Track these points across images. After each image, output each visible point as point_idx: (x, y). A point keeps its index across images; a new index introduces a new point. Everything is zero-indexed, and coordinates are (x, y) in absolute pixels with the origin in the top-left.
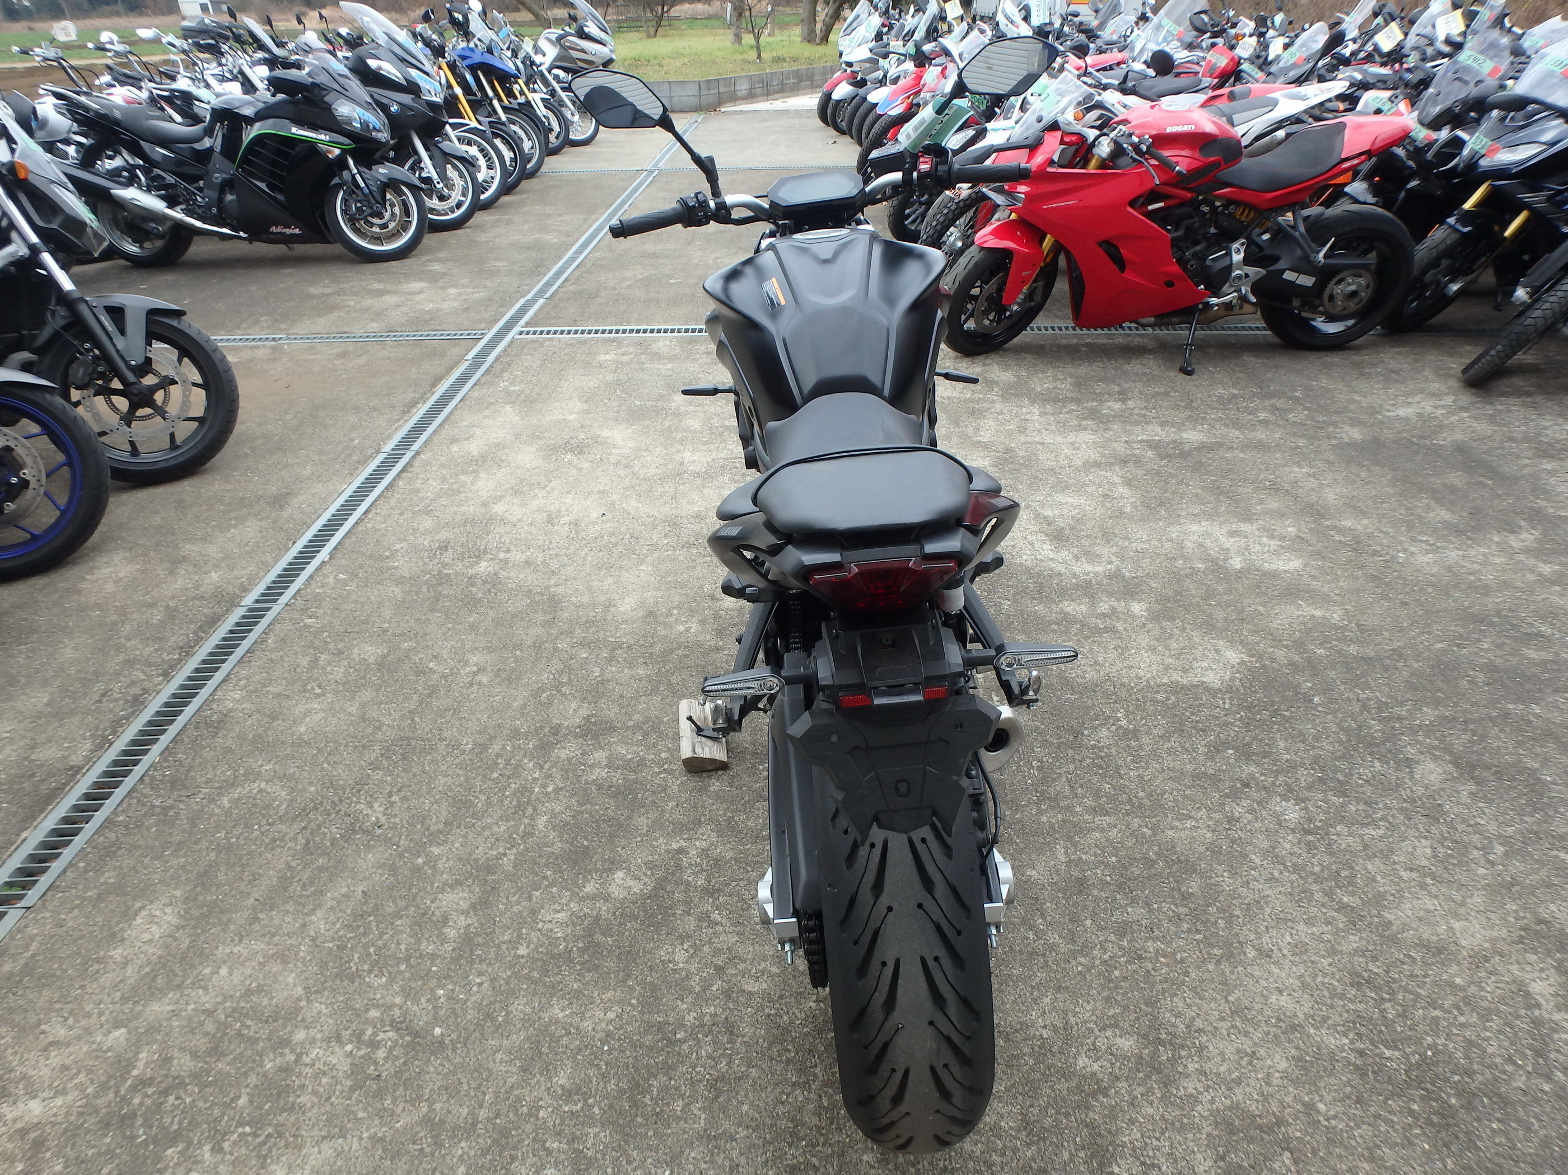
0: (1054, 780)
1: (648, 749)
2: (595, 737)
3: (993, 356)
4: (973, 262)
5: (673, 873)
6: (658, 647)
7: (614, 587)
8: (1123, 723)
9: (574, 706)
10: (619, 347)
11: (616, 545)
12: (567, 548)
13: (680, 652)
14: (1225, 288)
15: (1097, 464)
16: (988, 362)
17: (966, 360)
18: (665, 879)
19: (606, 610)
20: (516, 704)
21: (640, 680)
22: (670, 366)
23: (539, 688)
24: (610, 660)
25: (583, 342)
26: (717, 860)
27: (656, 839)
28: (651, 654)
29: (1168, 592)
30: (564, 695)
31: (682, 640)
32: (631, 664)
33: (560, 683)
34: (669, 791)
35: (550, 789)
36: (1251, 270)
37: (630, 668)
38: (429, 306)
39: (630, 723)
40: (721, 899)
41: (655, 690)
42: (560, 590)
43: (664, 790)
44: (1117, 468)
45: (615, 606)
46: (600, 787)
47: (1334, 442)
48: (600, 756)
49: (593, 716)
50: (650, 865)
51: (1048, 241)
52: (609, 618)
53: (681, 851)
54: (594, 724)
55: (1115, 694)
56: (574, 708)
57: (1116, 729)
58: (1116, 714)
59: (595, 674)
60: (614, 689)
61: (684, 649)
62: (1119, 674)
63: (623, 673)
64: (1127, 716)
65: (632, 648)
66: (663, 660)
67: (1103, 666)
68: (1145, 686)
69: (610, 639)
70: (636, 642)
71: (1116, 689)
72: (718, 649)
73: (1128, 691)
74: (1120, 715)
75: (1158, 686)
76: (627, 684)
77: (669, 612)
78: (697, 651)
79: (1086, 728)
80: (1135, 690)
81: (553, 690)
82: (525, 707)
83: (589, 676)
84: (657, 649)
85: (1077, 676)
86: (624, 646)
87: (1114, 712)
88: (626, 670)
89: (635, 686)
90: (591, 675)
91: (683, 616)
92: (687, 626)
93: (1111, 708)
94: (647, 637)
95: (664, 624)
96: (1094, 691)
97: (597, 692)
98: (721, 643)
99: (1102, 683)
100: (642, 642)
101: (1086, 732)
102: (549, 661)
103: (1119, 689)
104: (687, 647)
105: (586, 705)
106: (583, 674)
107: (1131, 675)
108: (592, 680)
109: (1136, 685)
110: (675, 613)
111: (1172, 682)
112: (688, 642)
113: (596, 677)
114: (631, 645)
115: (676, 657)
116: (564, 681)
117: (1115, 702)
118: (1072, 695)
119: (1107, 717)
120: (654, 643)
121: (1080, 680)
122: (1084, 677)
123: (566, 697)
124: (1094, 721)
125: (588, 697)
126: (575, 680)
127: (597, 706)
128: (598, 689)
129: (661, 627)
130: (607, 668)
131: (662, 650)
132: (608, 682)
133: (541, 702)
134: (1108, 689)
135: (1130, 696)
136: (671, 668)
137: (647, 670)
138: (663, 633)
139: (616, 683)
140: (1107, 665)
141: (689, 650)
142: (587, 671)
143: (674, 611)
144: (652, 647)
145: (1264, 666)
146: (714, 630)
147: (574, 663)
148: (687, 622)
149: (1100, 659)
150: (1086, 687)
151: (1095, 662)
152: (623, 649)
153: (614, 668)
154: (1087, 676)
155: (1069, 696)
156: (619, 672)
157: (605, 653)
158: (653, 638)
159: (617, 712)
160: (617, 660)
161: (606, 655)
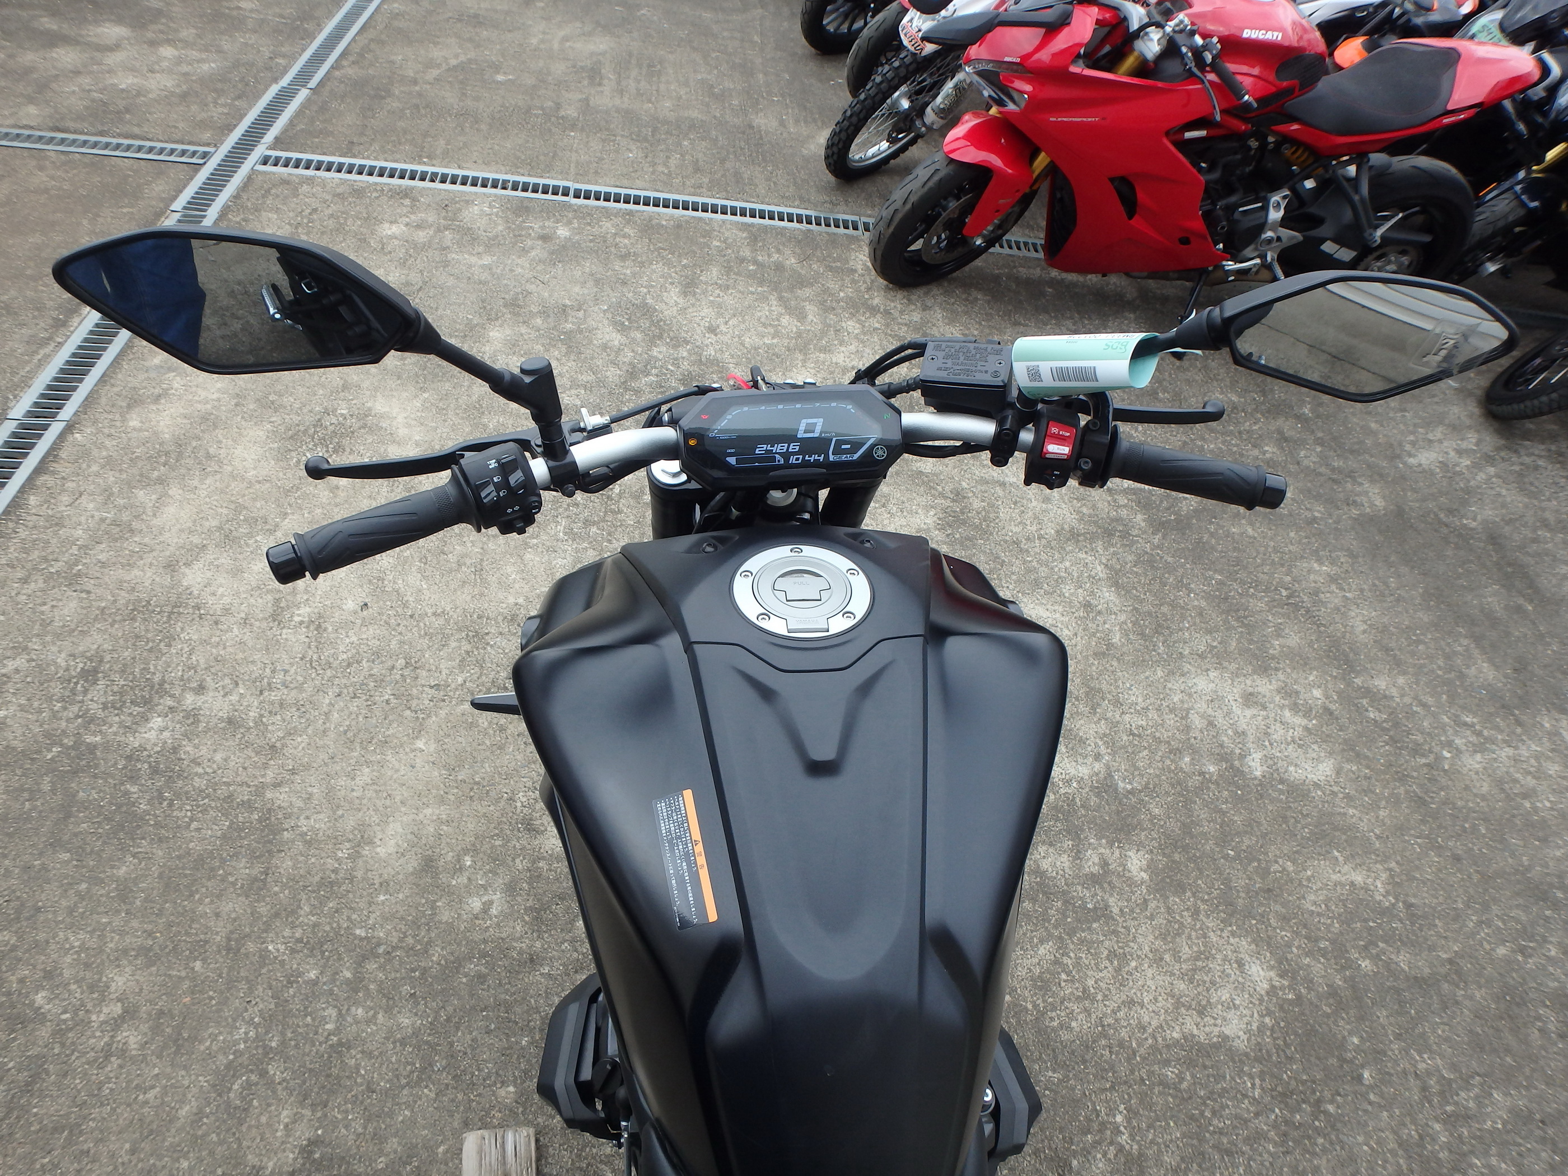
3: (935, 290)
4: (936, 178)
6: (437, 953)
7: (370, 794)
8: (1124, 1139)
9: (285, 1116)
10: (413, 209)
11: (380, 682)
12: (300, 688)
13: (471, 967)
14: (1248, 252)
15: (1074, 536)
16: (929, 303)
17: (900, 294)
19: (355, 856)
20: (184, 1111)
21: (403, 1042)
22: (487, 260)
23: (229, 1066)
24: (356, 985)
25: (359, 192)
28: (424, 971)
29: (1174, 826)
30: (271, 1084)
31: (477, 936)
32: (389, 998)
33: (267, 1050)
36: (1286, 233)
37: (388, 1010)
38: (126, 81)
39: (381, 1163)
42: (281, 797)
44: (1099, 545)
45: (371, 842)
47: (1355, 512)
49: (317, 1142)
51: (1042, 161)
52: (359, 874)
54: (319, 1165)
55: (1112, 1068)
56: (286, 1120)
57: (1116, 1155)
58: (1114, 1116)
59: (328, 1027)
60: (357, 1067)
61: (479, 959)
62: (1116, 1020)
63: (375, 1024)
64: (1129, 1120)
65: (393, 954)
66: (443, 990)
67: (1094, 1000)
68: (1151, 1046)
69: (358, 932)
70: (401, 940)
71: (1113, 1056)
72: (533, 961)
73: (1129, 1060)
74: (1119, 1118)
75: (1168, 1046)
76: (381, 1053)
77: (459, 861)
78: (499, 966)
79: (1075, 1154)
80: (1138, 1059)
81: (252, 1071)
82: (201, 1119)
83: (316, 1033)
84: (434, 959)
85: (1061, 1026)
86: (381, 950)
87: (1112, 1111)
88: (380, 1016)
89: (393, 1060)
90: (320, 1031)
91: (481, 872)
92: (485, 899)
93: (1107, 1101)
94: (419, 927)
95: (449, 891)
96: (1084, 1061)
97: (328, 1076)
98: (538, 944)
99: (1094, 1042)
100: (410, 941)
101: (1075, 1163)
102: (251, 990)
103: (1117, 1055)
104: (484, 955)
105: (307, 1112)
106: (307, 1025)
107: (1132, 1022)
108: (321, 1044)
109: (1139, 1045)
110: (468, 863)
111: (1185, 1038)
112: (485, 941)
113: (329, 1035)
114: (393, 947)
115: (464, 980)
116: (274, 1044)
117: (1112, 1088)
118: (1054, 1071)
119: (1103, 1125)
120: (430, 942)
121: (1065, 1036)
122: (1069, 1028)
123: (274, 1092)
124: (1086, 1135)
125: (311, 1090)
126: (293, 1043)
127: (326, 1116)
128: (330, 1069)
129: (443, 900)
130: (348, 1010)
131: (443, 962)
132: (349, 1048)
133: (228, 1103)
134: (1102, 1055)
135: (1132, 1072)
136: (455, 1010)
137: (416, 1014)
138: (445, 916)
139: (363, 1052)
140: (1099, 997)
141: (487, 962)
142: (313, 1020)
143: (467, 858)
144: (426, 952)
145: (1299, 997)
146: (528, 910)
147: (294, 996)
148: (486, 889)
149: (1090, 982)
150: (1073, 1052)
151: (1084, 991)
152: (378, 957)
153: (360, 1011)
154: (1074, 1024)
155: (1050, 1074)
156: (368, 1022)
157: (348, 969)
158: (428, 930)
159: (360, 1130)
160: (366, 988)
161: (348, 975)
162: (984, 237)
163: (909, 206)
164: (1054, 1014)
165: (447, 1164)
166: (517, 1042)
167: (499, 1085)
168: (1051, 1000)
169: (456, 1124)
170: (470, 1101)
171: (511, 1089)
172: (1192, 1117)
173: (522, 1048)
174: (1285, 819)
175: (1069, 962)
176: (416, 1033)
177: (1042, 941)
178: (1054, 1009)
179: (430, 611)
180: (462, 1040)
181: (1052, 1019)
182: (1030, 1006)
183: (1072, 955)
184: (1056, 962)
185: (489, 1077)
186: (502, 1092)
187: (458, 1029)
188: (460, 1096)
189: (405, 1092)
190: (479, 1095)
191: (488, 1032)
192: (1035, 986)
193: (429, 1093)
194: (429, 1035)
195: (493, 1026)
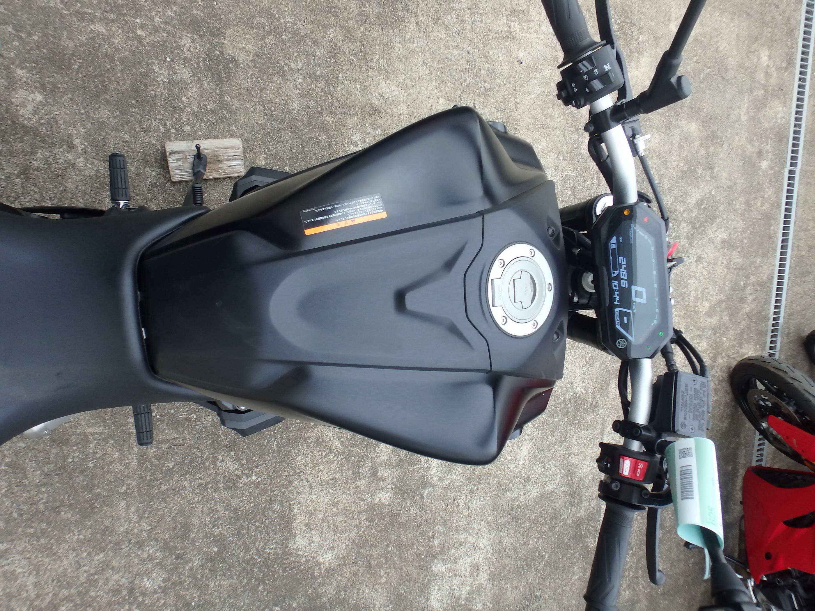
0: (175, 429)
1: (195, 115)
2: (209, 68)
3: (728, 397)
5: (44, 141)
6: (330, 119)
7: (414, 75)
8: (245, 480)
9: (249, 47)
10: (779, 69)
11: (476, 75)
12: (472, 30)
13: (323, 137)
15: (571, 474)
17: (726, 375)
18: (37, 134)
19: (380, 70)
21: (285, 104)
22: (744, 118)
23: (273, 15)
24: (314, 77)
25: (791, 33)
26: (63, 176)
27: (83, 126)
28: (321, 113)
29: (404, 518)
30: (264, 37)
31: (339, 140)
32: (307, 95)
33: (280, 34)
34: (142, 134)
35: (139, 32)
37: (301, 95)
39: (227, 98)
40: (18, 180)
42: (411, 26)
43: (144, 130)
44: (565, 488)
45: (387, 78)
46: (144, 75)
48: (184, 74)
49: (237, 65)
50: (52, 122)
52: (371, 73)
53: (71, 147)
54: (226, 66)
55: (279, 476)
56: (247, 48)
57: (236, 475)
58: (255, 476)
59: (292, 64)
60: (272, 82)
61: (328, 141)
62: (302, 480)
63: (294, 89)
64: (253, 483)
65: (329, 96)
66: (311, 123)
67: (312, 468)
68: (289, 497)
69: (341, 75)
70: (337, 99)
71: (284, 477)
73: (283, 485)
74: (254, 478)
75: (290, 506)
76: (280, 93)
77: (379, 127)
78: (324, 152)
79: (237, 454)
80: (283, 490)
81: (270, 27)
82: (247, 4)
83: (289, 59)
84: (327, 118)
85: (299, 451)
86: (331, 89)
87: (257, 474)
88: (298, 91)
89: (277, 100)
90: (290, 61)
92: (359, 143)
93: (262, 472)
94: (343, 108)
95: (362, 122)
96: (282, 462)
97: (268, 67)
99: (291, 467)
100: (336, 104)
101: (233, 453)
102: (310, 22)
103: (285, 479)
104: (330, 144)
105: (251, 58)
106: (293, 54)
107: (302, 488)
108: (284, 61)
109: (290, 491)
110: (377, 132)
111: (294, 515)
112: (337, 144)
113: (288, 65)
114: (333, 95)
115: (317, 134)
116: (283, 37)
117: (269, 475)
118: (277, 446)
119: (250, 469)
120: (336, 114)
121: (294, 452)
122: (298, 455)
123: (260, 40)
124: (246, 460)
125: (261, 59)
126: (284, 47)
127: (249, 68)
128: (272, 68)
129: (358, 120)
130: (301, 74)
131: (326, 122)
132: (282, 76)
133: (254, 17)
134: (285, 471)
135: (277, 486)
136: (302, 130)
137: (299, 110)
138: (349, 122)
139: (280, 84)
140: (314, 472)
141: (326, 146)
142: (296, 57)
143: (380, 131)
144: (330, 113)
145: (316, 578)
147: (307, 45)
148: (364, 143)
149: (321, 467)
150: (286, 456)
151: (316, 464)
152: (328, 87)
153: (301, 80)
154: (300, 457)
155: (275, 444)
156: (295, 85)
157: (322, 72)
158: (342, 113)
159: (243, 86)
160: (312, 83)
161: (318, 73)
162: (768, 428)
163: (790, 381)
164: (305, 447)
165: (227, 132)
166: (286, 164)
167: (265, 156)
168: (312, 446)
169: (246, 135)
170: (257, 142)
171: (264, 163)
172: (255, 516)
173: (283, 167)
174: (409, 580)
175: (332, 457)
176: (290, 111)
177: (342, 443)
178: (308, 447)
179: (518, 100)
180: (287, 135)
181: (302, 446)
182: (308, 434)
183: (335, 459)
184: (331, 450)
185: (269, 150)
186: (262, 158)
187: (292, 133)
188: (259, 136)
189: (261, 108)
190: (260, 146)
191: (291, 149)
192: (319, 438)
193: (261, 120)
194: (289, 118)
195: (294, 151)
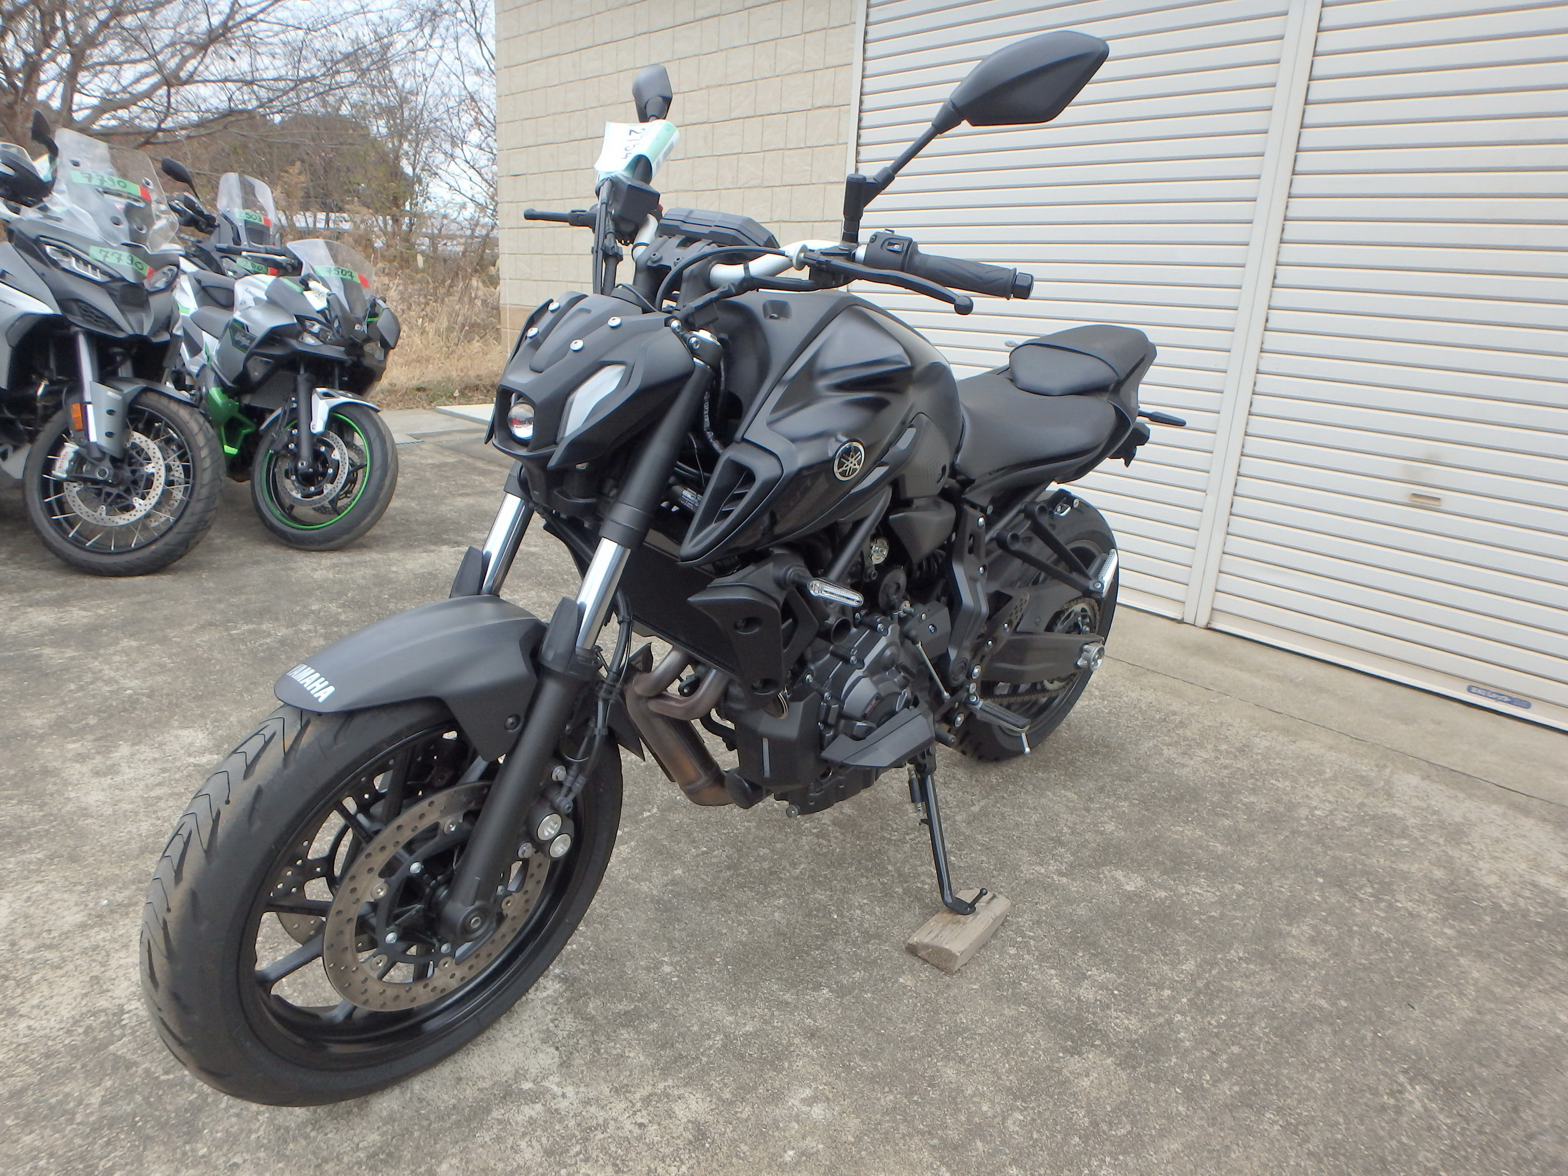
1: (1025, 968)
2: (1079, 1019)
5: (1080, 865)
9: (1086, 1082)
13: (866, 1067)
18: (1092, 866)
20: (1175, 1146)
21: (962, 1060)
24: (976, 1131)
28: (908, 1095)
30: (1090, 1112)
31: (841, 1086)
32: (954, 1097)
33: (1085, 1138)
37: (959, 1090)
39: (1023, 1008)
41: (957, 1031)
43: (1038, 923)
46: (1107, 962)
48: (1086, 993)
49: (1066, 1050)
54: (1071, 1037)
56: (1085, 1079)
59: (1021, 1118)
60: (1010, 1071)
61: (854, 1068)
63: (977, 1089)
65: (926, 1129)
66: (904, 1070)
70: (911, 1136)
72: (812, 1034)
76: (986, 1066)
77: (798, 1164)
78: (843, 1051)
81: (1104, 1132)
82: (1161, 1129)
83: (1033, 1120)
84: (892, 1097)
86: (935, 1141)
88: (969, 1092)
89: (977, 1055)
90: (1029, 1118)
91: (787, 1134)
94: (887, 1133)
95: (833, 1143)
97: (1037, 1083)
98: (797, 1041)
100: (903, 1128)
104: (847, 1068)
105: (1065, 1072)
106: (1038, 1132)
108: (1033, 1109)
110: (791, 1153)
112: (838, 1076)
113: (1022, 1111)
114: (923, 1136)
115: (879, 1064)
116: (1077, 1139)
120: (886, 1113)
123: (1089, 1105)
125: (1056, 1083)
126: (1058, 1128)
127: (1051, 1060)
128: (1033, 1087)
129: (844, 1138)
130: (995, 1117)
131: (887, 1089)
132: (1010, 1089)
133: (1133, 1123)
136: (904, 1050)
137: (938, 1071)
138: (854, 1123)
139: (999, 1078)
141: (850, 1061)
142: (1031, 1132)
143: (787, 1159)
144: (895, 1108)
146: (779, 1070)
147: (1041, 1165)
148: (797, 1115)
152: (942, 1137)
153: (985, 1108)
156: (983, 1095)
157: (977, 1150)
158: (879, 1124)
160: (969, 1120)
161: (979, 1144)
165: (977, 978)
166: (874, 999)
169: (956, 988)
170: (936, 994)
176: (947, 1058)
180: (914, 1030)
185: (911, 997)
187: (912, 1038)
189: (981, 1031)
190: (926, 992)
191: (890, 1019)
193: (962, 1018)
194: (937, 1050)
195: (883, 1019)
